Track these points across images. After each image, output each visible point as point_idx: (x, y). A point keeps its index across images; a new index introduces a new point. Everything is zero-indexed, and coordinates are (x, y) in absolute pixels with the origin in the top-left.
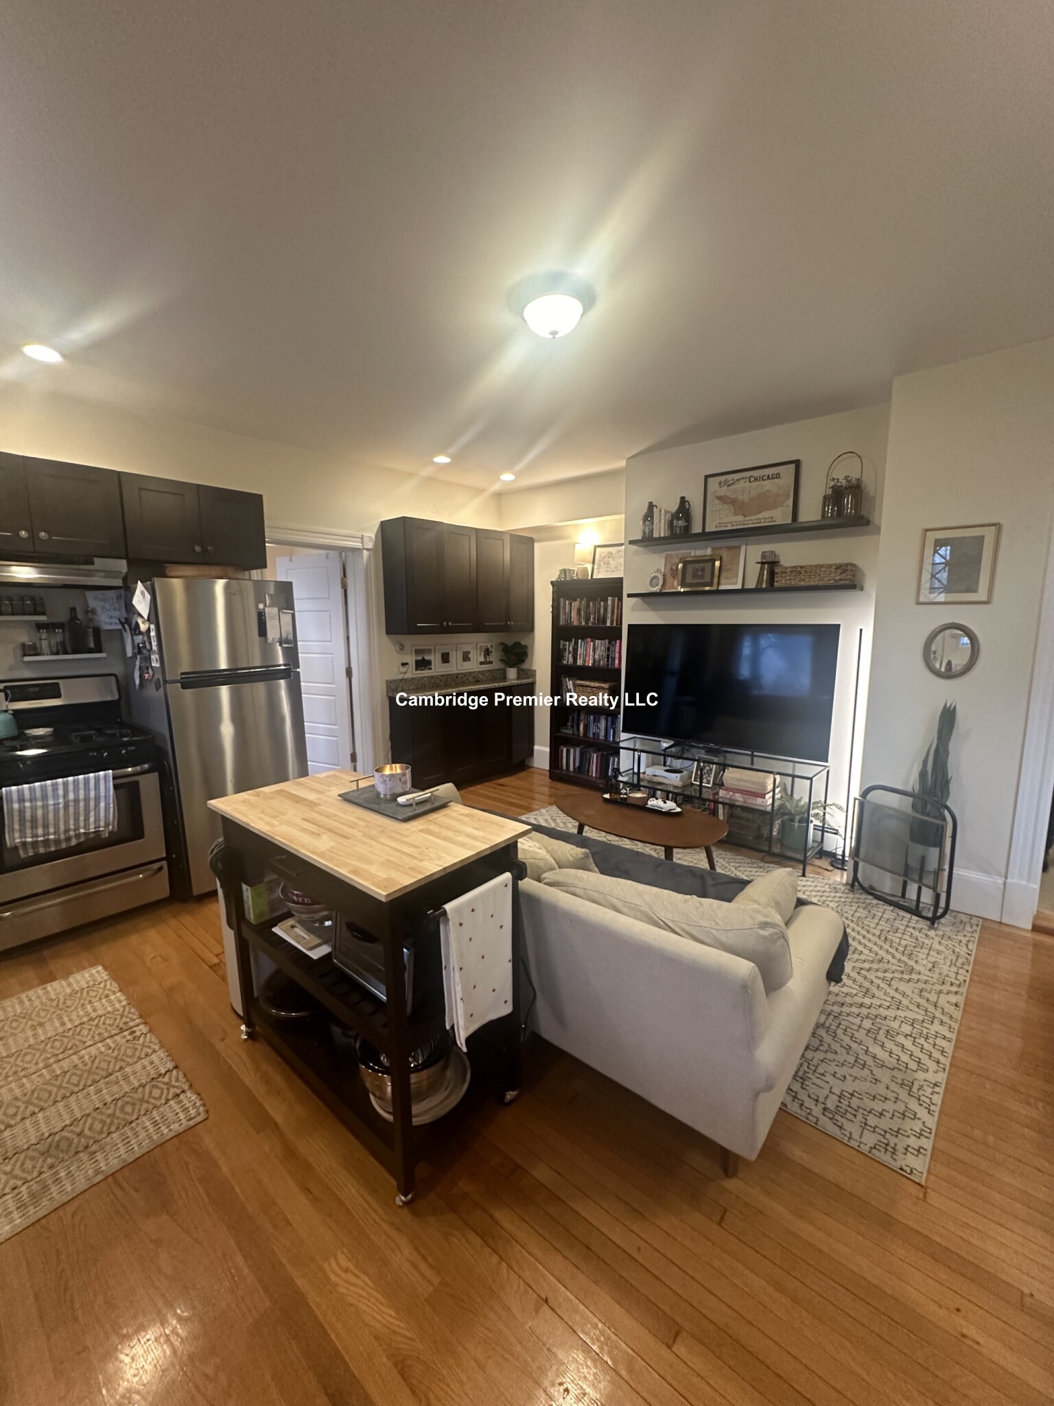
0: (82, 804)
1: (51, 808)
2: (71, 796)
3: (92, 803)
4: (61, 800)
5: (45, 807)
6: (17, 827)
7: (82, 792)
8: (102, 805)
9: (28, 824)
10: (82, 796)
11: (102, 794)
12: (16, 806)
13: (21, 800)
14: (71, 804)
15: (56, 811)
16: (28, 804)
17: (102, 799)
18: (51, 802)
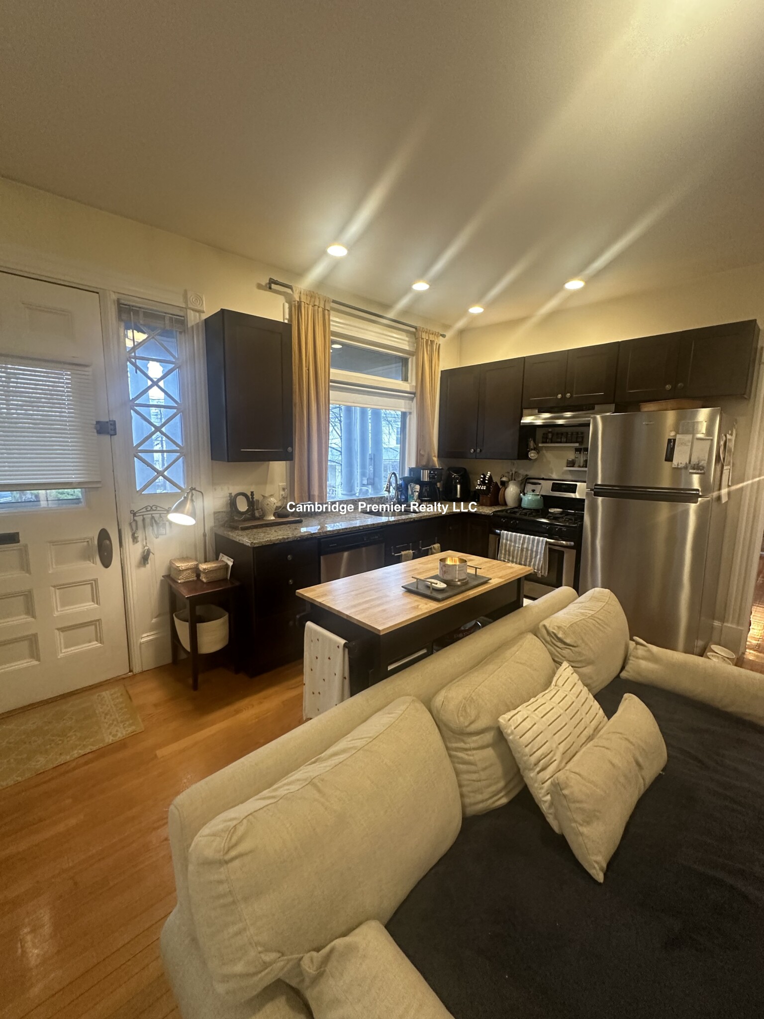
0: (529, 552)
1: (517, 548)
2: (525, 546)
3: (534, 554)
4: (520, 546)
5: (514, 546)
6: (503, 552)
7: (530, 545)
8: (538, 557)
9: (507, 552)
10: (530, 548)
11: (539, 551)
12: (504, 541)
13: (507, 540)
14: (525, 550)
15: (518, 550)
16: (508, 542)
17: (539, 554)
18: (517, 545)
